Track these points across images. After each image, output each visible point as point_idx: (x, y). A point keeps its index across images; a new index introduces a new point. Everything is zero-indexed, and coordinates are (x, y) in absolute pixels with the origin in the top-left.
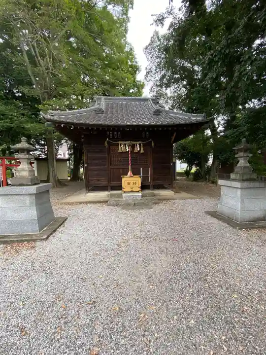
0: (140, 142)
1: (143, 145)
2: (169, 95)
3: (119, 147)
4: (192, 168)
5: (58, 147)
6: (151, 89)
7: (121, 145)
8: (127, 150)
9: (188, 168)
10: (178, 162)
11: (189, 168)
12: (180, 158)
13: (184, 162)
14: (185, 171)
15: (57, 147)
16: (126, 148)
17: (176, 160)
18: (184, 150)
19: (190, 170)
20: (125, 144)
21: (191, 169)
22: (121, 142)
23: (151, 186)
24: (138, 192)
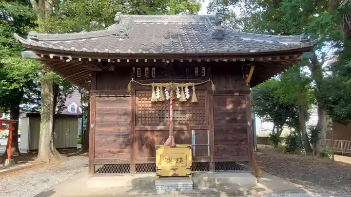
0: (190, 84)
1: (196, 90)
2: (238, 17)
3: (151, 94)
4: (282, 130)
5: (66, 96)
6: (210, 7)
7: (155, 90)
8: (167, 98)
9: (276, 130)
10: (258, 120)
11: (278, 131)
12: (261, 113)
13: (268, 120)
14: (270, 134)
15: (64, 97)
16: (164, 94)
17: (254, 116)
18: (267, 100)
19: (279, 132)
20: (164, 88)
21: (281, 132)
22: (156, 84)
23: (211, 165)
24: (187, 176)
